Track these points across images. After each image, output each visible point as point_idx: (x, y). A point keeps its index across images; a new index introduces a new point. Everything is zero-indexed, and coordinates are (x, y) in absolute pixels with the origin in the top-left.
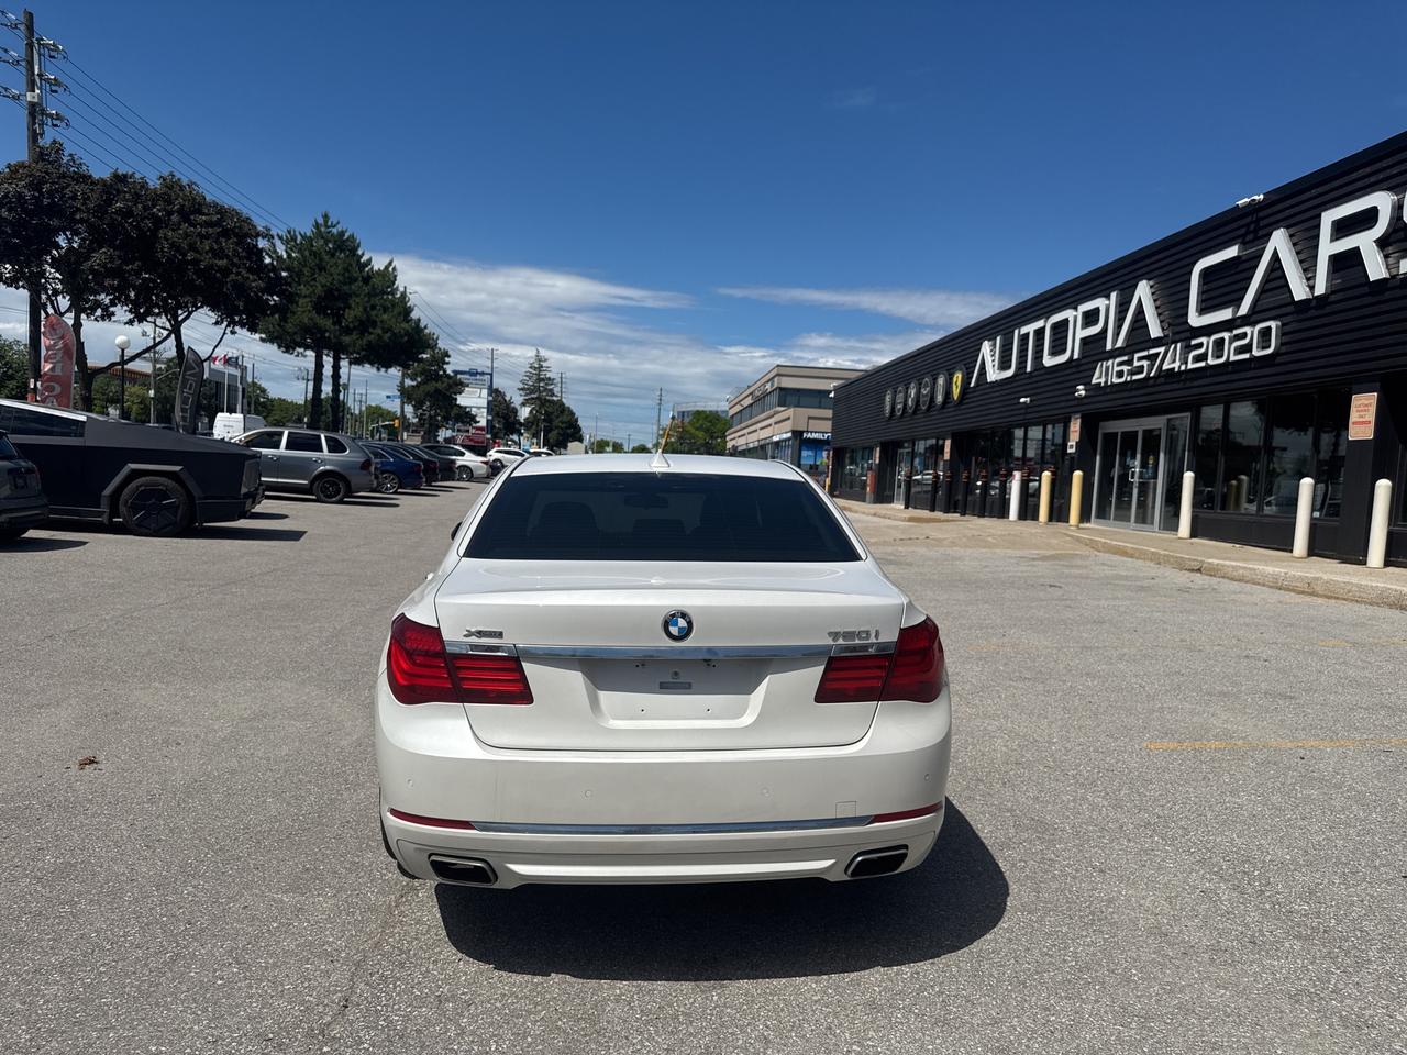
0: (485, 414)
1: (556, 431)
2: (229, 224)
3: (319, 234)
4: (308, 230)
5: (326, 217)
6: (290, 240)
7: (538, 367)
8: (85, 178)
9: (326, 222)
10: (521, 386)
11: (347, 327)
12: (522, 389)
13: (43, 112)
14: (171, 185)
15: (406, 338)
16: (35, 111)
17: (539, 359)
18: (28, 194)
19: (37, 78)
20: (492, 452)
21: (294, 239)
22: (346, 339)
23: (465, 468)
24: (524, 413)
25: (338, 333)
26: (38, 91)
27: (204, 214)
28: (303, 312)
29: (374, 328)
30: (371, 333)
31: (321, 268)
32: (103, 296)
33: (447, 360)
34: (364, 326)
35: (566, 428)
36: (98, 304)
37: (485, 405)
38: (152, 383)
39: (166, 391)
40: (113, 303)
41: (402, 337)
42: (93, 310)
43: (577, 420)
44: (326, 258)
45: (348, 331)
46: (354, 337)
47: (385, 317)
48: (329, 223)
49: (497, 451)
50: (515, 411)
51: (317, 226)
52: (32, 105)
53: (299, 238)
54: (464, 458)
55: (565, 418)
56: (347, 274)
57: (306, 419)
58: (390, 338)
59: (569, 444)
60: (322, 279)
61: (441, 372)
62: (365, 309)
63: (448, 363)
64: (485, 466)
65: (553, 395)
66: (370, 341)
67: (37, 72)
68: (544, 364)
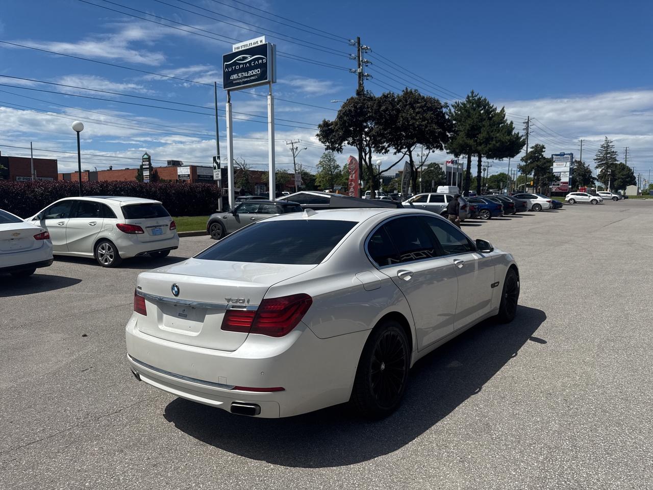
0: (568, 175)
1: (619, 180)
2: (429, 105)
3: (469, 101)
4: (464, 100)
5: (473, 93)
6: (456, 106)
7: (607, 147)
8: (371, 99)
9: (472, 95)
10: (596, 157)
11: (480, 142)
12: (596, 159)
13: (363, 75)
14: (408, 94)
15: (509, 143)
16: (361, 75)
17: (607, 142)
18: (353, 109)
19: (361, 63)
20: (569, 195)
21: (458, 105)
22: (479, 148)
23: (538, 205)
24: (596, 172)
25: (476, 146)
26: (361, 67)
27: (419, 103)
28: (462, 138)
29: (492, 141)
30: (490, 144)
31: (469, 116)
32: (385, 144)
33: (544, 150)
34: (488, 140)
35: (625, 178)
36: (383, 148)
37: (569, 170)
38: (421, 175)
39: (427, 178)
40: (389, 146)
41: (507, 143)
42: (382, 150)
43: (633, 173)
44: (472, 112)
45: (480, 144)
46: (483, 146)
47: (498, 135)
48: (474, 95)
49: (572, 194)
50: (590, 172)
51: (468, 97)
52: (360, 73)
53: (460, 104)
54: (537, 200)
55: (625, 173)
56: (480, 117)
57: (487, 185)
58: (500, 145)
59: (627, 187)
60: (469, 121)
61: (540, 157)
62: (488, 132)
63: (544, 151)
64: (548, 203)
65: (616, 160)
66: (490, 148)
67: (361, 60)
68: (610, 144)
